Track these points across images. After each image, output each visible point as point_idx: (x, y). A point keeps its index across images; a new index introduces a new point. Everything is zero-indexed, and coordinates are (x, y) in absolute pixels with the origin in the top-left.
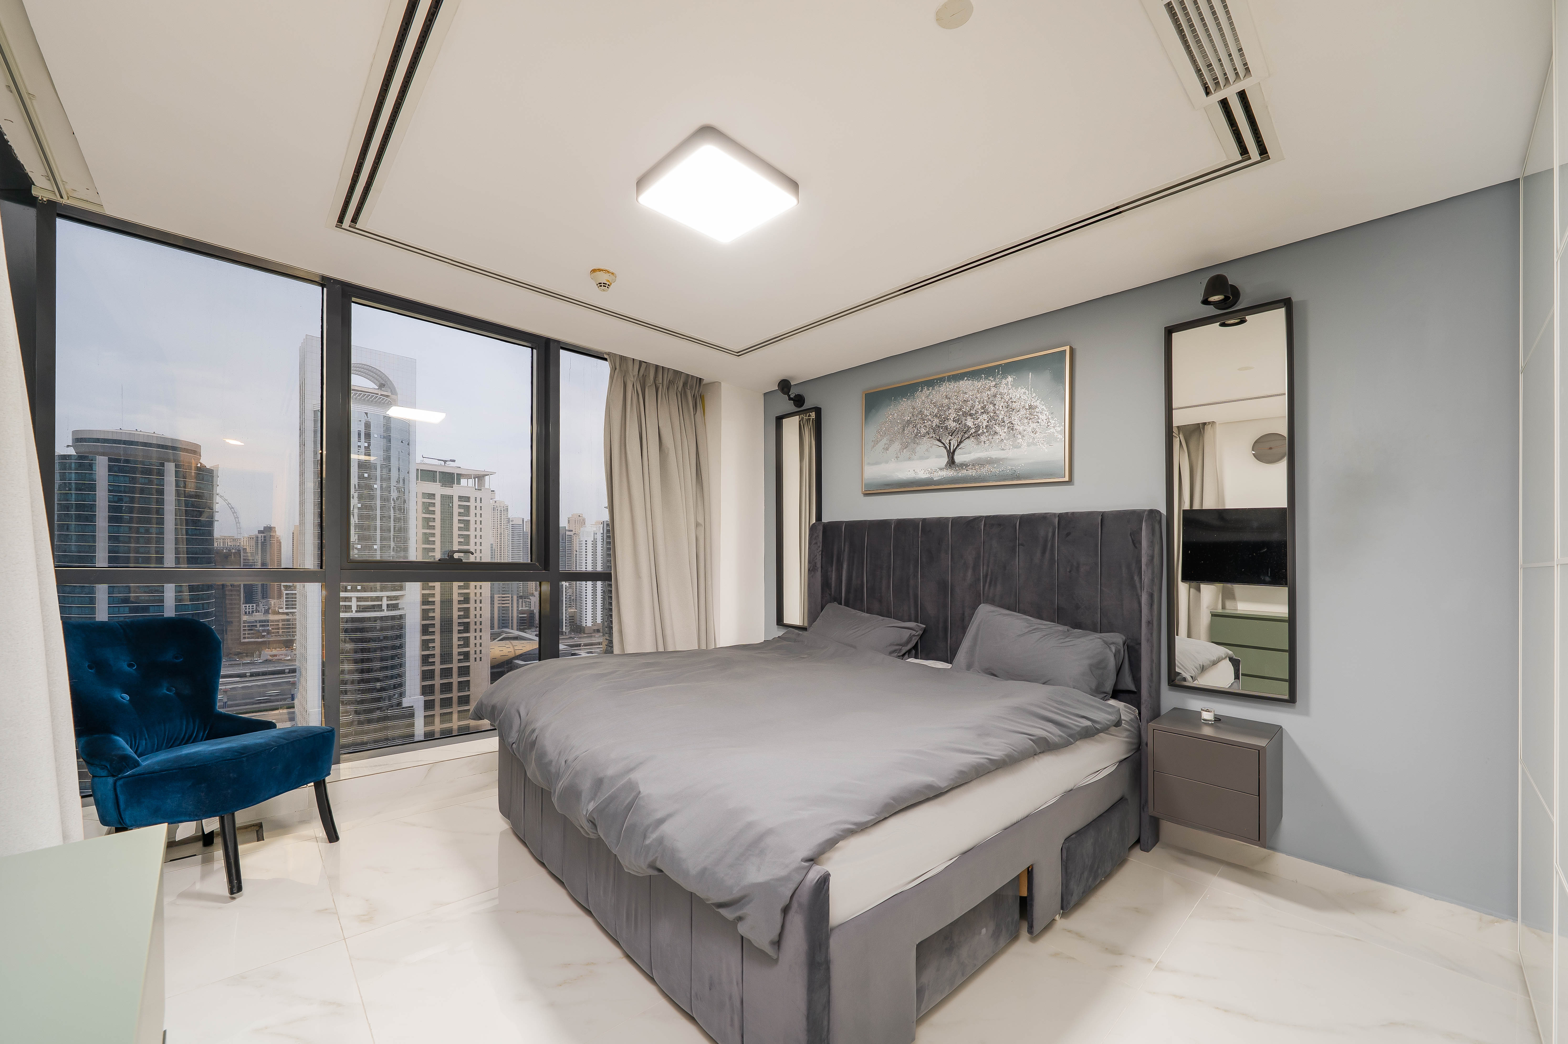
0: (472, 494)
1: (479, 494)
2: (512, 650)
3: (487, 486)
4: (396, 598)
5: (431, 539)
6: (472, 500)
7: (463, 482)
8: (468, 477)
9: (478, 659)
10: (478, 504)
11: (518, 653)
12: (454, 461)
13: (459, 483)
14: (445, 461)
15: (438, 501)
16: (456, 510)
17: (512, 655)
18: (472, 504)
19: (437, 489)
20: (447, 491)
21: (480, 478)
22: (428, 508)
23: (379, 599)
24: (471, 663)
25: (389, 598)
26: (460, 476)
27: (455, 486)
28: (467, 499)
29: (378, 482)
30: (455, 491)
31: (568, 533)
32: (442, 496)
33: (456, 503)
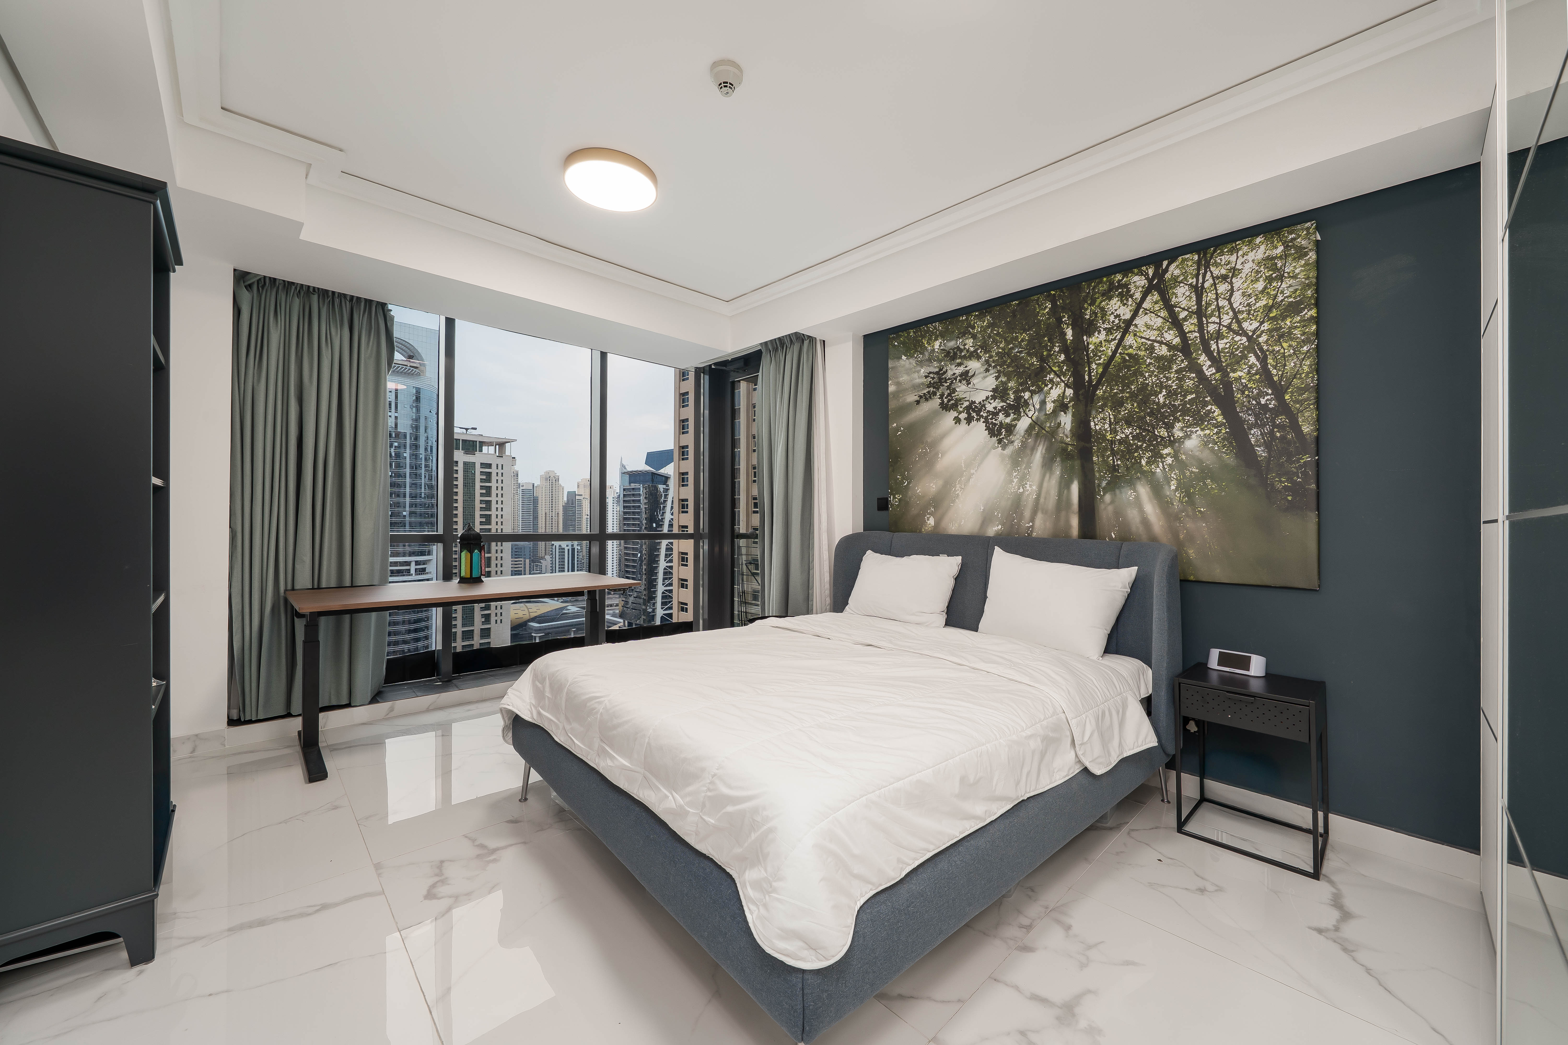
0: (494, 461)
1: (500, 461)
2: (526, 612)
3: (508, 453)
4: (425, 562)
6: (494, 466)
7: (485, 449)
8: (490, 444)
9: (499, 621)
10: (500, 471)
11: (533, 615)
12: (475, 429)
13: (481, 450)
14: (467, 429)
15: (461, 468)
16: (478, 477)
17: (527, 617)
18: (493, 470)
19: (460, 457)
20: (470, 458)
21: (501, 445)
23: (408, 563)
24: (492, 625)
25: (417, 563)
26: (482, 443)
27: (477, 453)
28: (489, 466)
29: (408, 450)
30: (477, 459)
31: (577, 497)
32: (465, 463)
33: (478, 469)
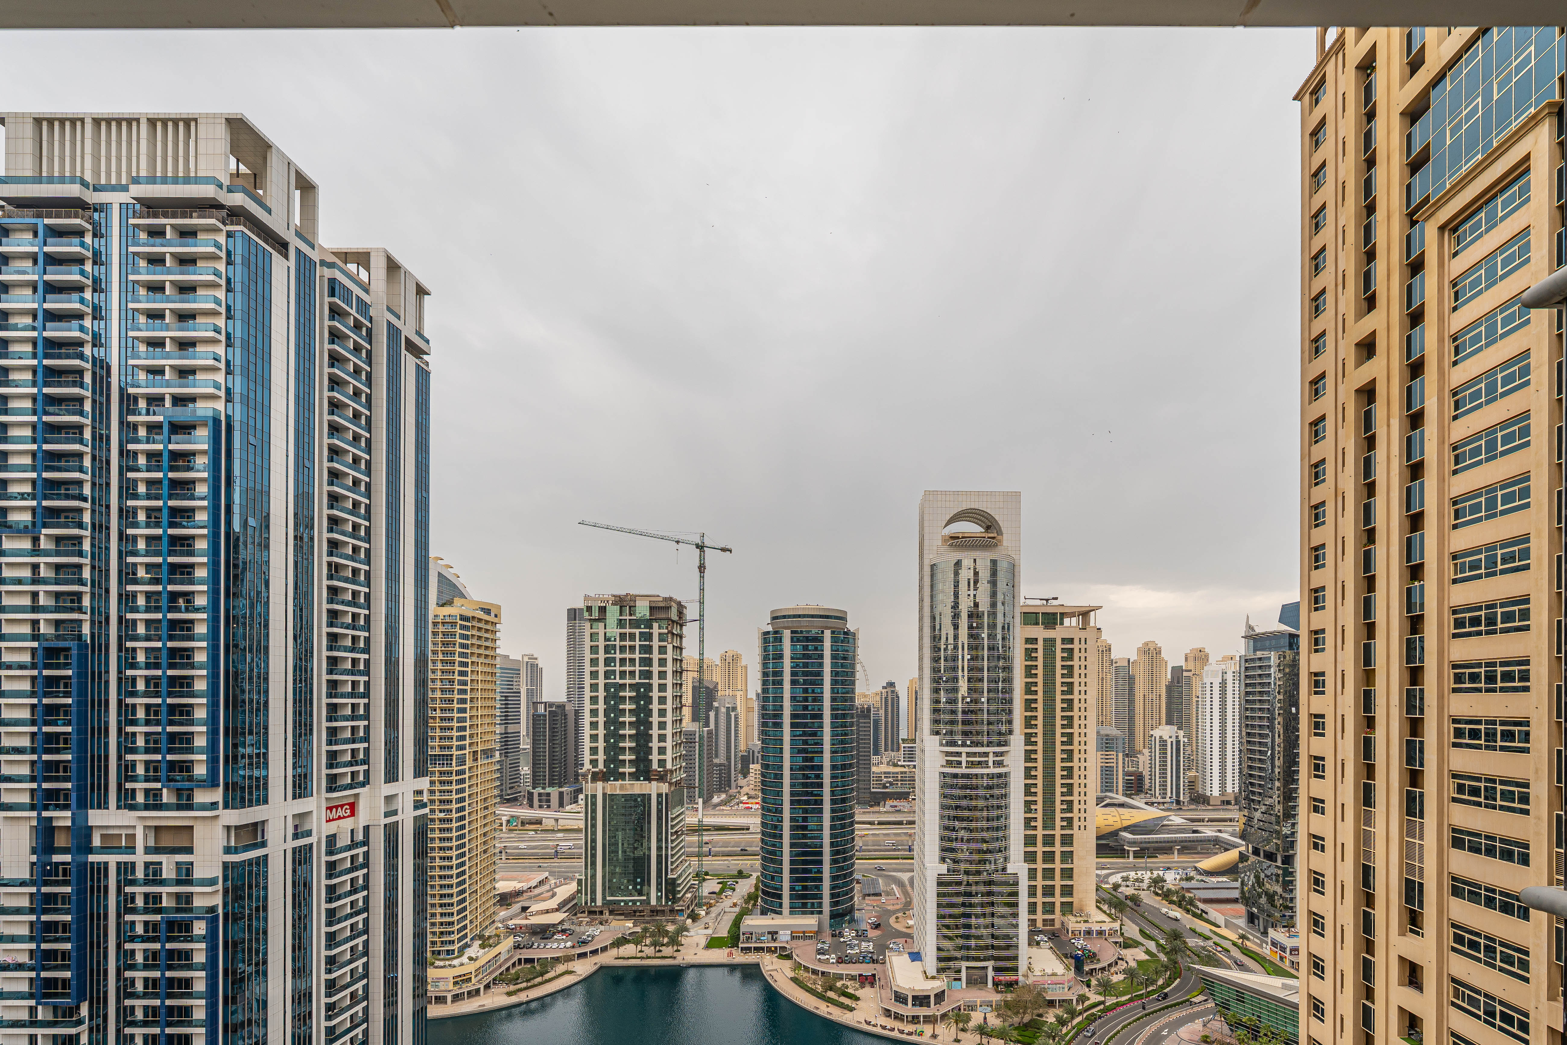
0: (1076, 635)
1: (1083, 634)
2: (1117, 819)
3: (1092, 624)
4: (1002, 754)
5: (1033, 689)
6: (1076, 641)
7: (1067, 621)
8: (1072, 615)
9: (1082, 828)
10: (1083, 646)
11: (1126, 823)
12: (1056, 599)
13: (1062, 623)
14: (1047, 600)
15: (1040, 646)
16: (1059, 654)
17: (1118, 826)
18: (1076, 646)
19: (1040, 632)
20: (1050, 634)
21: (1085, 614)
22: (1029, 654)
23: (986, 754)
24: (1075, 831)
25: (996, 754)
26: (1063, 615)
27: (1058, 627)
28: (1071, 641)
29: (986, 631)
30: (1057, 634)
31: (1185, 674)
32: (1045, 640)
33: (1059, 646)
